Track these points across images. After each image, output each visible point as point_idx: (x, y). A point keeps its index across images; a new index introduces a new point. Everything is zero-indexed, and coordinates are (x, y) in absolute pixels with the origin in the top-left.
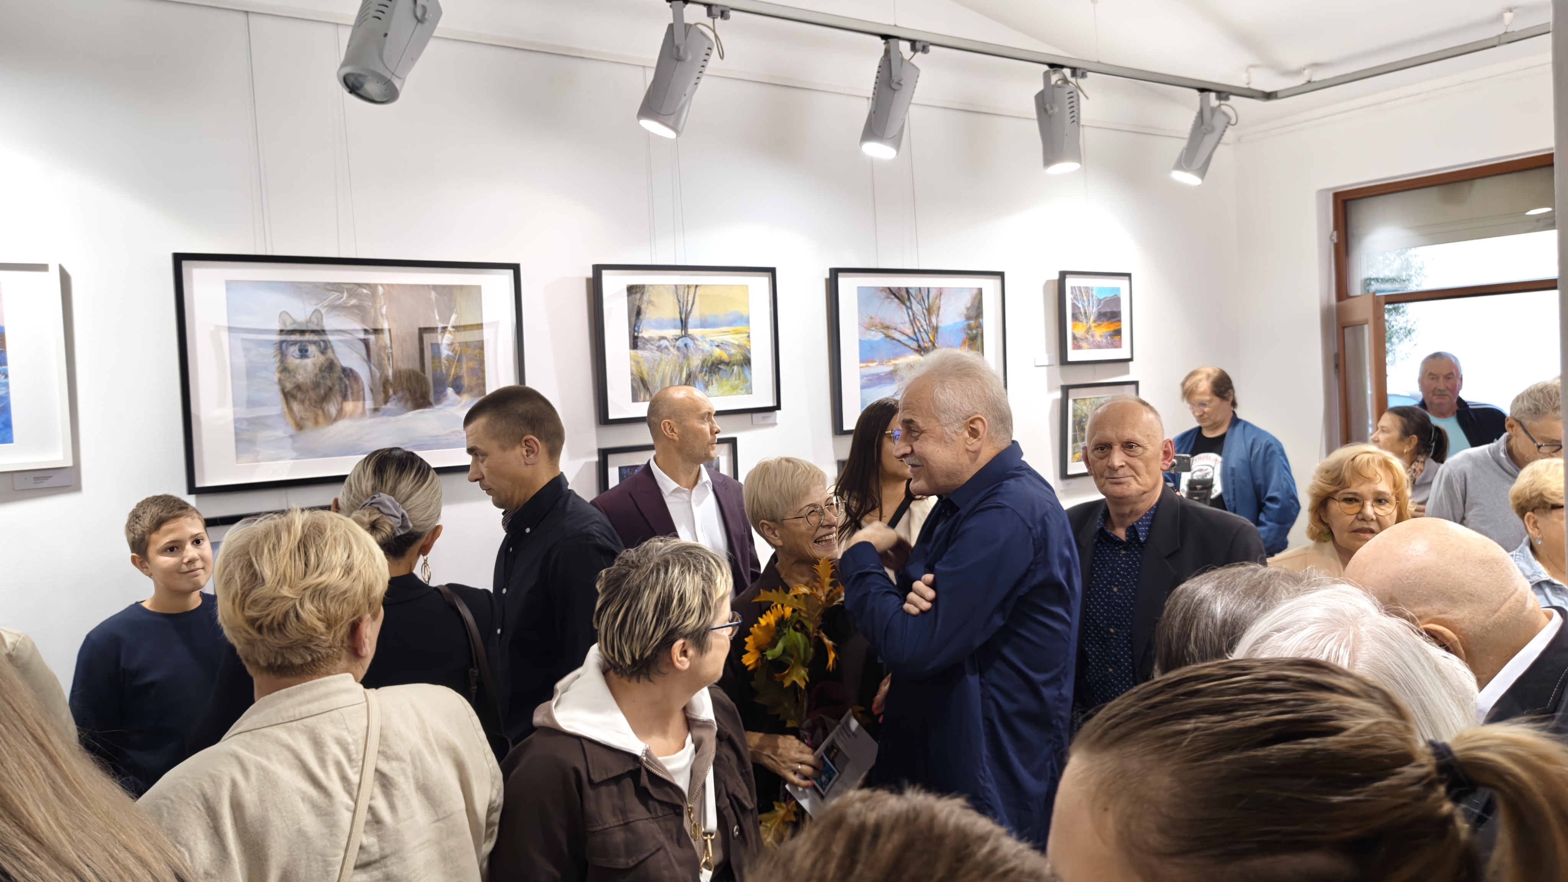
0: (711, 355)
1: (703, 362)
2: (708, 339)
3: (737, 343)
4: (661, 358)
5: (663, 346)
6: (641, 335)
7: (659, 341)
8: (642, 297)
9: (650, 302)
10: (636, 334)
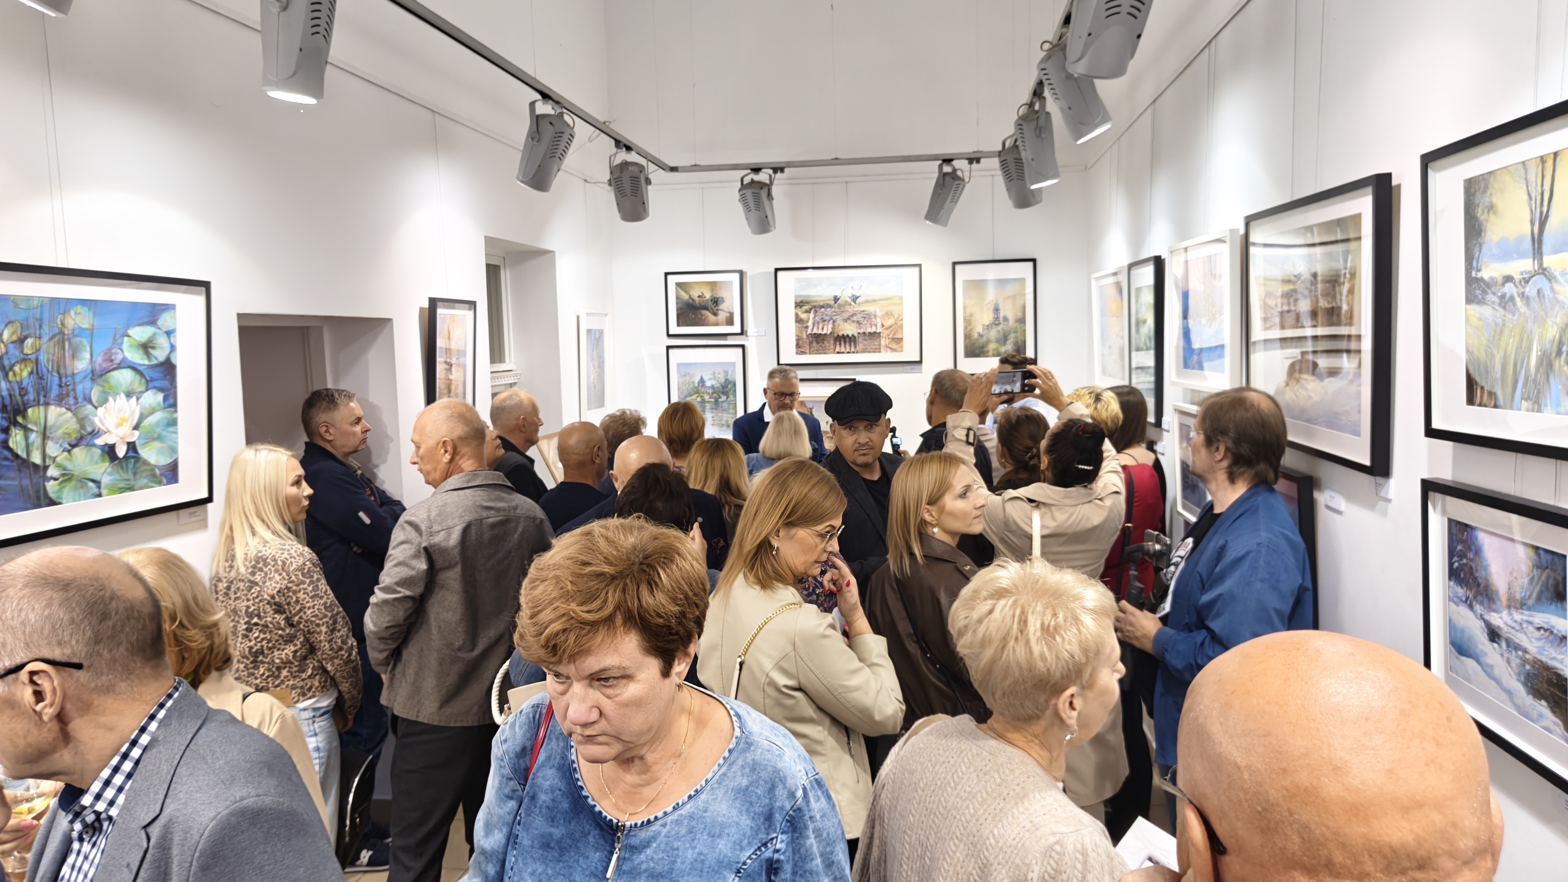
4: (1504, 320)
5: (1508, 296)
6: (1479, 275)
7: (1503, 284)
8: (1482, 201)
9: (1491, 208)
10: (1474, 274)
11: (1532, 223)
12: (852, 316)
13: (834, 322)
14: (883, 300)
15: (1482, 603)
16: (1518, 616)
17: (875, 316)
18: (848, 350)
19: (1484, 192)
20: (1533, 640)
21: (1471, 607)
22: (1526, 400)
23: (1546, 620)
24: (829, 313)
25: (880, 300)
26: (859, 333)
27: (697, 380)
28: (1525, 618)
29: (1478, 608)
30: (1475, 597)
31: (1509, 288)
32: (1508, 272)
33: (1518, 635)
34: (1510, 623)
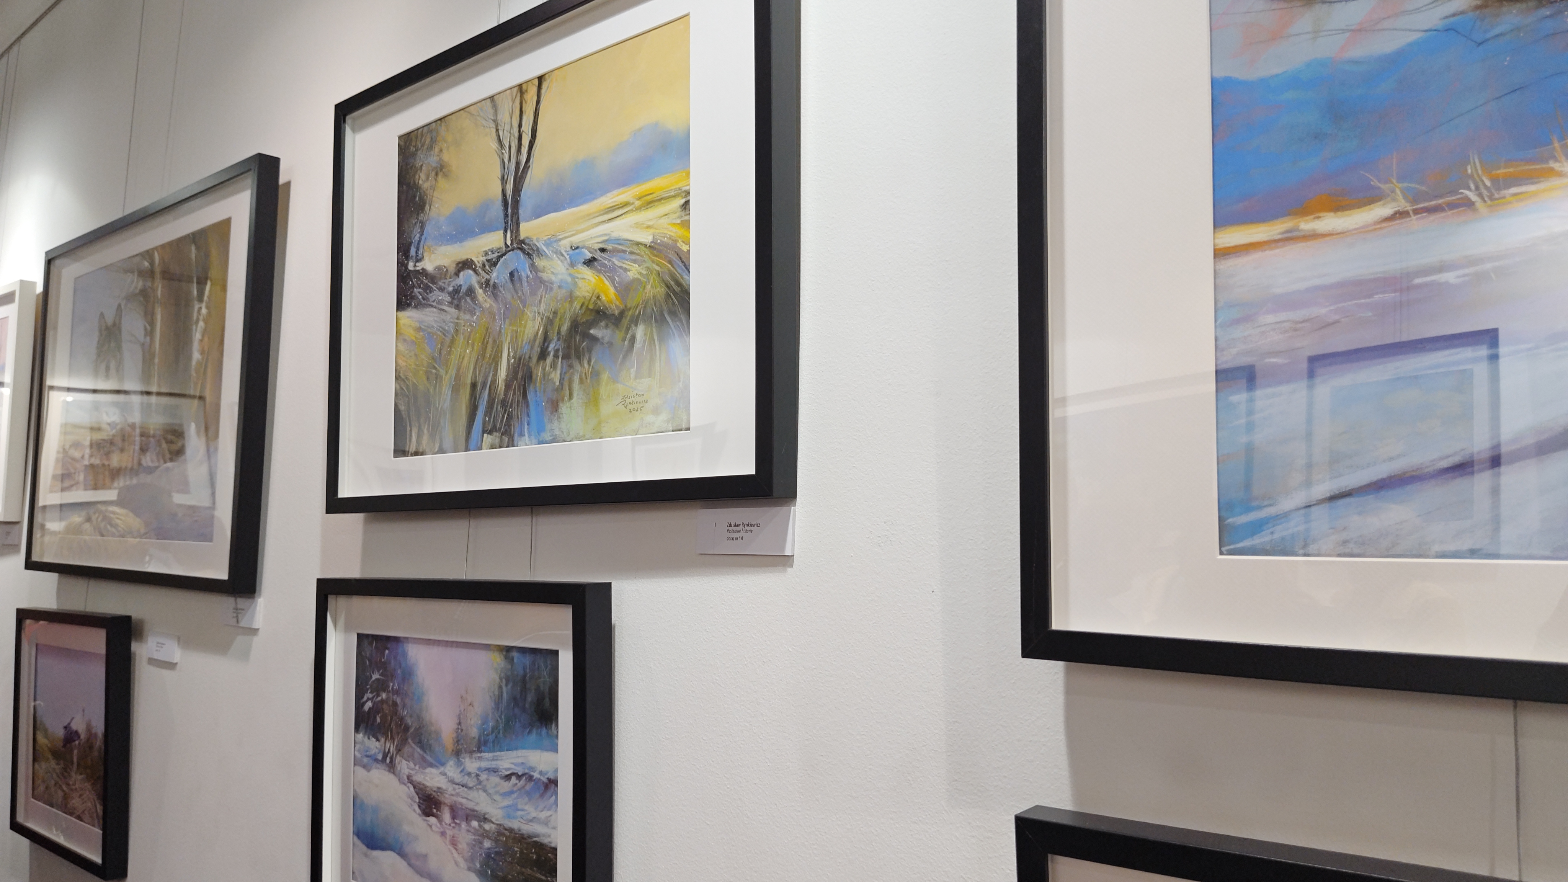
0: (571, 297)
1: (549, 323)
2: (565, 244)
3: (647, 238)
4: (457, 324)
5: (464, 289)
6: (420, 266)
7: (457, 274)
8: (426, 161)
9: (441, 170)
10: (411, 266)
11: (503, 180)
15: (410, 758)
16: (471, 764)
19: (431, 148)
20: (496, 797)
21: (392, 767)
22: (490, 433)
23: (520, 760)
28: (484, 764)
29: (404, 766)
30: (399, 750)
31: (468, 278)
32: (464, 257)
33: (473, 794)
34: (458, 777)
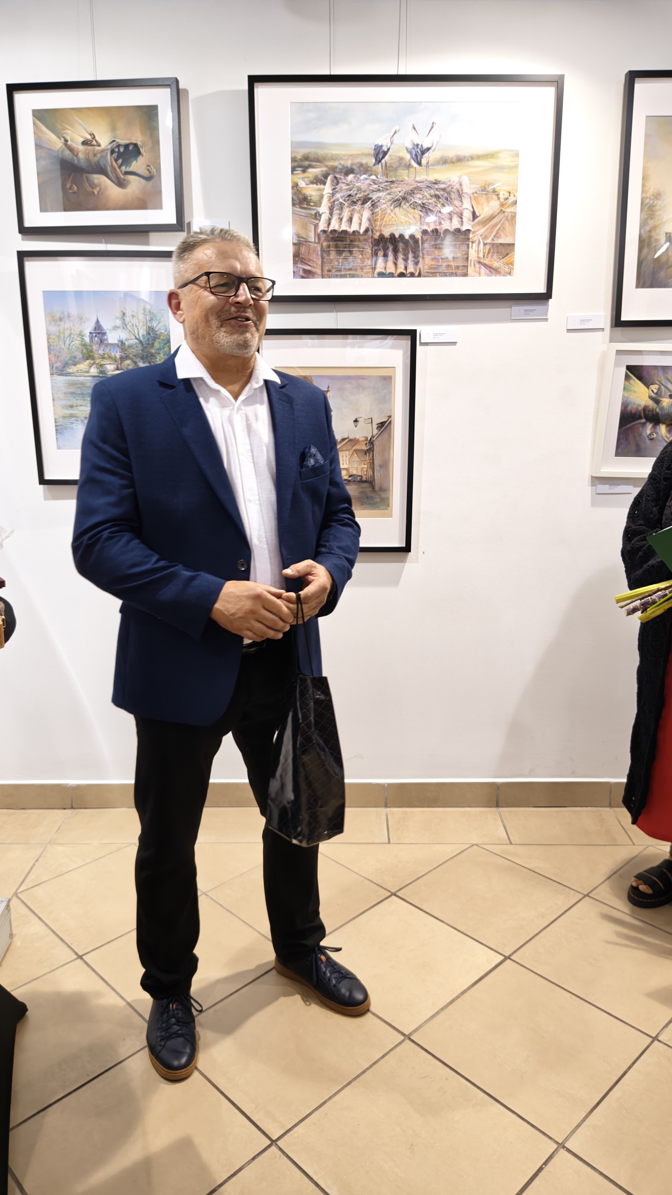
12: (412, 192)
13: (374, 205)
14: (478, 157)
17: (460, 195)
18: (401, 269)
24: (364, 187)
25: (472, 158)
26: (425, 232)
27: (88, 328)
